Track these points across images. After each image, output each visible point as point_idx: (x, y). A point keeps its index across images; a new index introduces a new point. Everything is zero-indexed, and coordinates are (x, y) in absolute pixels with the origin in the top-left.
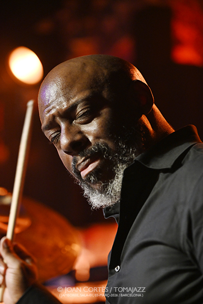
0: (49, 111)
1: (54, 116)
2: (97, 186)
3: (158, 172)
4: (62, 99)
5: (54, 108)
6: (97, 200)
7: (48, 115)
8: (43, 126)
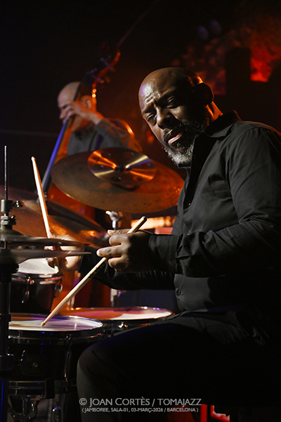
0: (148, 101)
1: (152, 104)
2: (180, 149)
3: (216, 139)
4: (157, 92)
5: (152, 98)
6: (178, 159)
7: (148, 104)
8: (143, 111)
